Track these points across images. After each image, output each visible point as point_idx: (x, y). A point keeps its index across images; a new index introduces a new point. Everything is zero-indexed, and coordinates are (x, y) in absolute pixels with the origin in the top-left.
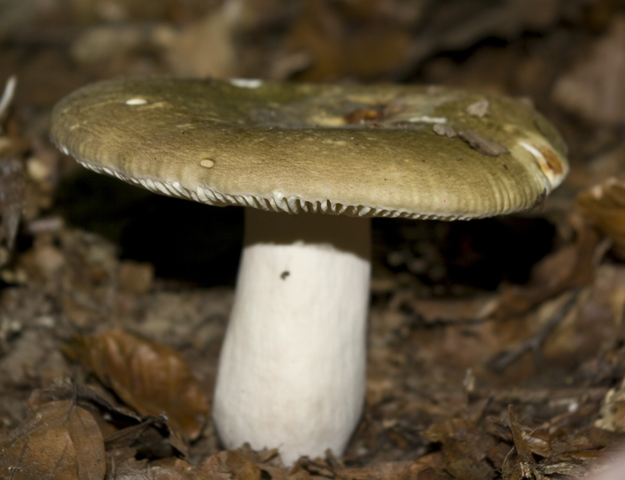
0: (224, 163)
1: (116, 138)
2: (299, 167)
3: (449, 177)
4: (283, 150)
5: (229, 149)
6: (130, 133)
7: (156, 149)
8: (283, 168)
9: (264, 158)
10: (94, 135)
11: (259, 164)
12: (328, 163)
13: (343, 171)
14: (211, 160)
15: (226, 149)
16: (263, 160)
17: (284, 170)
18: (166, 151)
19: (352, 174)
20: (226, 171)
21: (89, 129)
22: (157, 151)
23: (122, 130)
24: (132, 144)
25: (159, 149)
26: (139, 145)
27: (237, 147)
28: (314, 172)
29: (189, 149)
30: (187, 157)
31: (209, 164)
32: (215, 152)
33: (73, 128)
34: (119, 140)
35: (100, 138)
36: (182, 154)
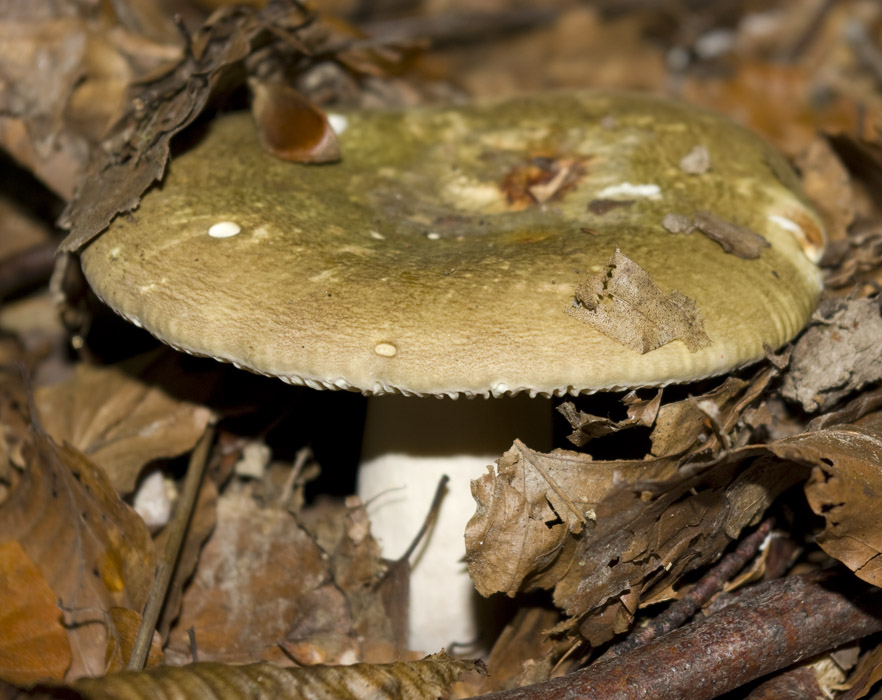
0: (413, 348)
1: (227, 311)
2: (523, 344)
3: (720, 317)
4: (489, 313)
5: (411, 323)
6: (248, 302)
7: (300, 329)
8: (501, 347)
9: (467, 333)
10: (189, 306)
11: (464, 345)
12: (561, 330)
13: (585, 340)
14: (390, 343)
15: (405, 323)
16: (468, 337)
17: (502, 351)
18: (318, 333)
19: (599, 343)
20: (418, 362)
21: (176, 295)
22: (303, 333)
23: (232, 296)
24: (257, 321)
25: (305, 330)
26: (270, 324)
27: (421, 316)
28: (545, 349)
29: (351, 327)
30: (353, 342)
31: (389, 350)
32: (392, 329)
33: (144, 289)
34: (235, 315)
35: (201, 311)
36: (342, 336)
